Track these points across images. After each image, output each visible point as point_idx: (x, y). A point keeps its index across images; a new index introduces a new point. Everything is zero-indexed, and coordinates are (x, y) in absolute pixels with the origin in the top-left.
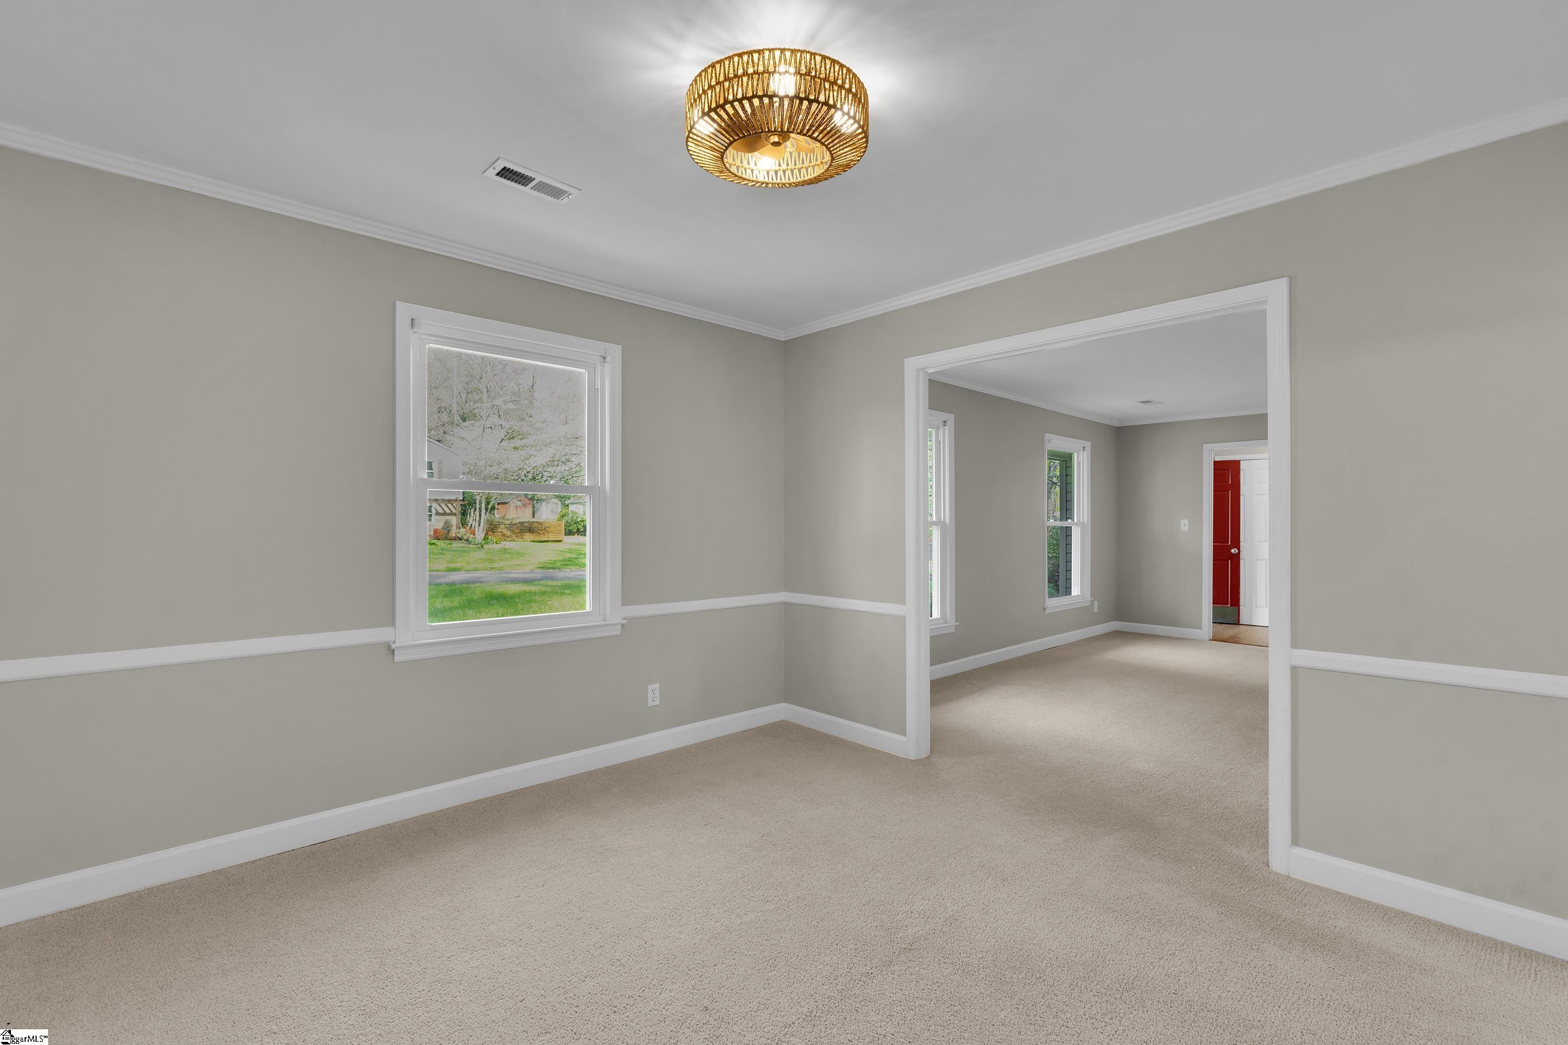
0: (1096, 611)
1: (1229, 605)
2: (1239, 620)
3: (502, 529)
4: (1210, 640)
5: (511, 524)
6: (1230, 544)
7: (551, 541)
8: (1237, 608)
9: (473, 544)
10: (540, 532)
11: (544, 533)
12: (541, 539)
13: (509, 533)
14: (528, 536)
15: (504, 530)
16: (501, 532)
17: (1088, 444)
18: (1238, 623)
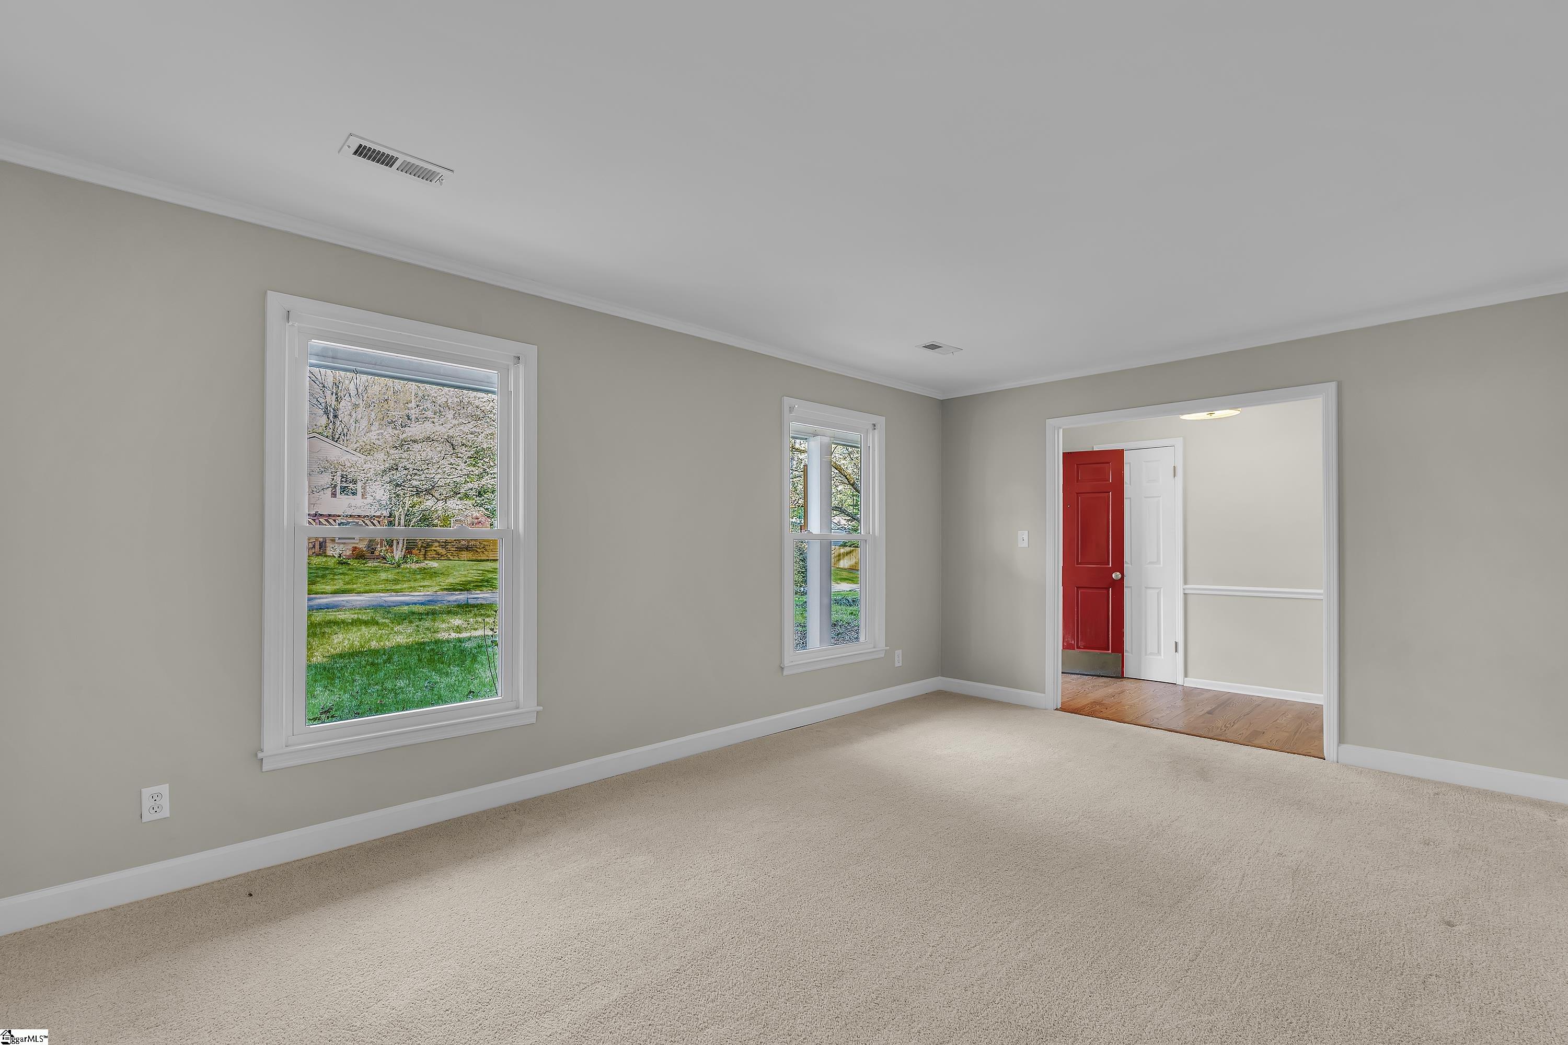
0: (898, 663)
1: (1110, 651)
2: (1123, 672)
3: (436, 547)
4: (1057, 709)
5: (445, 542)
6: (1110, 566)
7: (491, 560)
8: (1120, 654)
9: (389, 564)
10: (479, 550)
11: (483, 552)
12: (479, 558)
13: (443, 551)
14: (465, 555)
15: (438, 548)
16: (435, 550)
17: (881, 421)
18: (1121, 676)
